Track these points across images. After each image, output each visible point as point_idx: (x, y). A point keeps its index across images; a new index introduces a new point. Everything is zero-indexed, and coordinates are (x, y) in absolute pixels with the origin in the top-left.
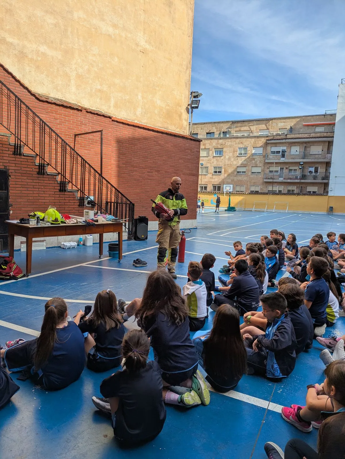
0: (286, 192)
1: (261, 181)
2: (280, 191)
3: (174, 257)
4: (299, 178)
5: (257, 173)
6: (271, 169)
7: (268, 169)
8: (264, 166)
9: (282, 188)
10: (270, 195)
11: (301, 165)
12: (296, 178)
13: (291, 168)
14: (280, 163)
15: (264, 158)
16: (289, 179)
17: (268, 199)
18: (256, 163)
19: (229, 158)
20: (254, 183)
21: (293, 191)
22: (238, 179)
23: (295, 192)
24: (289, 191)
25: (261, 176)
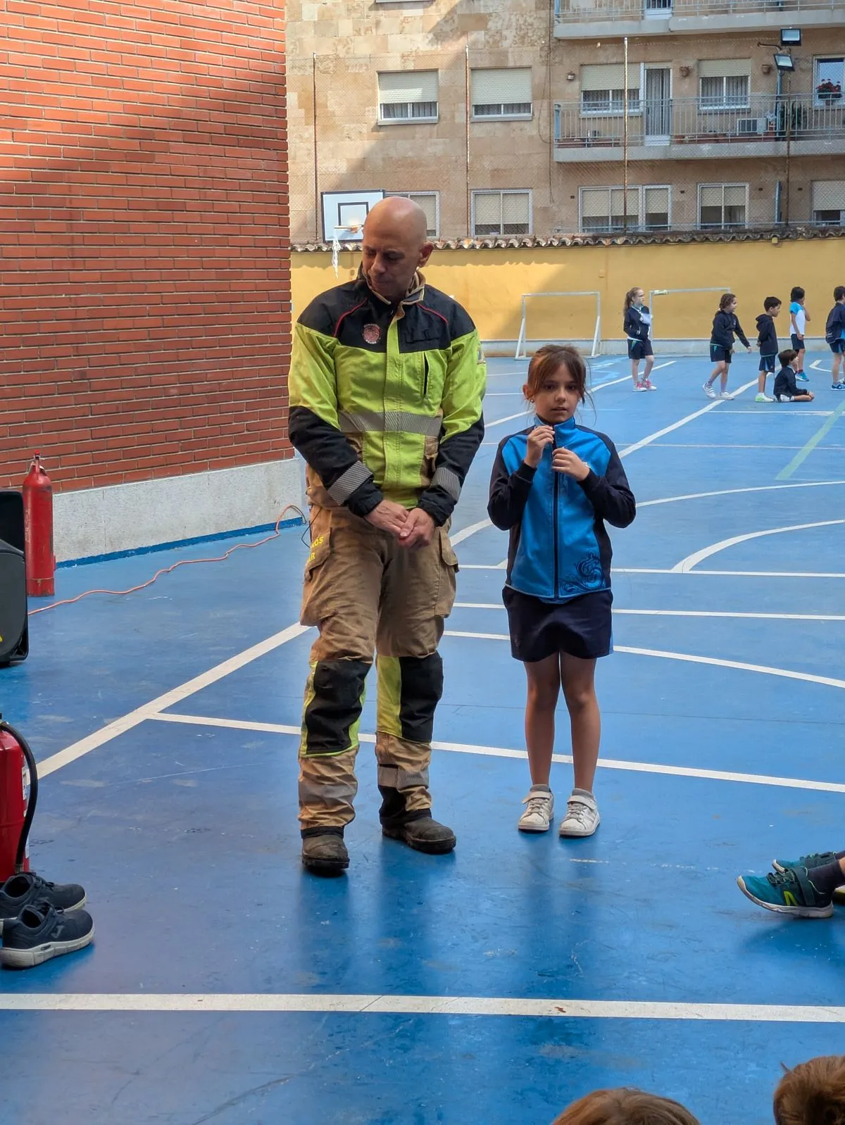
0: (691, 221)
1: (538, 160)
2: (657, 219)
3: (419, 711)
4: (761, 128)
5: (511, 107)
6: (596, 80)
7: (576, 84)
8: (548, 64)
9: (665, 199)
10: (613, 251)
11: (785, 49)
12: (749, 133)
13: (710, 70)
14: (647, 40)
15: (544, 14)
16: (703, 139)
17: (602, 271)
18: (496, 42)
19: (322, 15)
20: (496, 173)
21: (732, 212)
22: (393, 153)
23: (747, 221)
24: (709, 213)
25: (533, 128)
